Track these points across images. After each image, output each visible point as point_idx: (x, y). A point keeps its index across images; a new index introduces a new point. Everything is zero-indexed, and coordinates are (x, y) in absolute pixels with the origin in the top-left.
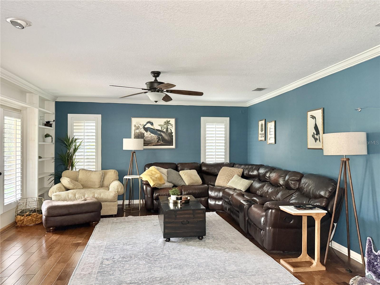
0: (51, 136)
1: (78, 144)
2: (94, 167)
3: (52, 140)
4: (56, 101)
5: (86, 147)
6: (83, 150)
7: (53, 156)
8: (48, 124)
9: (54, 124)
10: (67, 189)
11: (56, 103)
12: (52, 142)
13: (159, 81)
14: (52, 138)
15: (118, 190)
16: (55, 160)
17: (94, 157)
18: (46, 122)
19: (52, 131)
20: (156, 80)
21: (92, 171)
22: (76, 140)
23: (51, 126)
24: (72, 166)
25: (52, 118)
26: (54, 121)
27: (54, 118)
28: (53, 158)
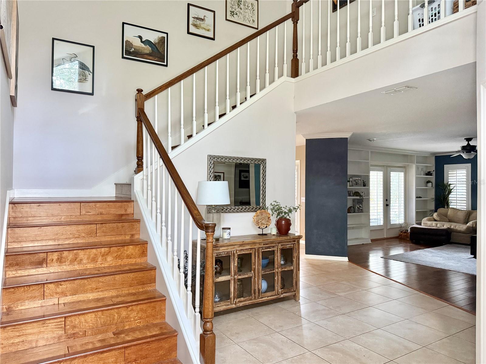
0: (431, 182)
1: (451, 188)
2: (465, 207)
3: (432, 185)
4: (435, 156)
5: (458, 191)
6: (455, 193)
7: (434, 197)
8: (429, 174)
9: (434, 173)
10: (435, 220)
11: (436, 157)
12: (432, 187)
13: (471, 145)
14: (432, 184)
15: (473, 226)
16: (435, 199)
17: (465, 199)
18: (428, 172)
19: (433, 178)
20: (468, 144)
21: (459, 210)
22: (450, 184)
23: (431, 175)
24: (448, 205)
25: (433, 169)
26: (434, 171)
27: (434, 169)
28: (432, 198)
